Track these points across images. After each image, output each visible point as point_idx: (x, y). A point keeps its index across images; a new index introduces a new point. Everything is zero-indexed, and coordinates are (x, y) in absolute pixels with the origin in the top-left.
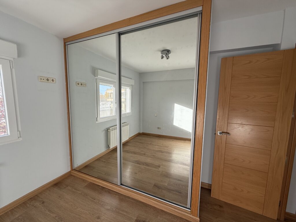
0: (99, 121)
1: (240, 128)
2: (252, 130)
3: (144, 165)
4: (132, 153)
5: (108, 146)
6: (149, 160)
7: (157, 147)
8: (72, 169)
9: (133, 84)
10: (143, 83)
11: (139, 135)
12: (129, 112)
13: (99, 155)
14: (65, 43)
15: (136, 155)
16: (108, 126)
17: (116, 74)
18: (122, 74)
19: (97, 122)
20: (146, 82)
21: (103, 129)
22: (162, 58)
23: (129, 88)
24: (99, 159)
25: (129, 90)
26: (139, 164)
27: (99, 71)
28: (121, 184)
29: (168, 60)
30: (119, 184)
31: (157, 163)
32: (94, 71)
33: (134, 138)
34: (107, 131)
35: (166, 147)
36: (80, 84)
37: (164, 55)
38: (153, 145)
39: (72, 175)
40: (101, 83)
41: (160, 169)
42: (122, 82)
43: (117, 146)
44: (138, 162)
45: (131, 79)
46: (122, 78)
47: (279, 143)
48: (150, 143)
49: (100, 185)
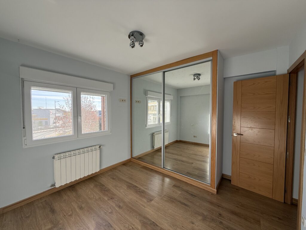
0: (148, 127)
1: (250, 131)
2: (259, 132)
3: (180, 161)
4: (170, 153)
5: (153, 147)
6: (184, 159)
7: (192, 151)
8: (132, 157)
9: (172, 99)
10: (181, 97)
11: (177, 142)
12: (168, 122)
13: (146, 152)
14: (131, 78)
15: (174, 155)
16: (153, 132)
17: (161, 93)
18: (165, 92)
19: (146, 128)
20: (183, 97)
21: (150, 133)
22: (194, 80)
23: (168, 102)
24: (147, 155)
25: (169, 103)
26: (177, 160)
27: (149, 92)
28: (164, 168)
29: (199, 80)
30: (162, 167)
31: (191, 161)
32: (146, 93)
33: (172, 144)
34: (153, 135)
35: (201, 152)
36: (137, 101)
37: (195, 77)
38: (189, 150)
39: (131, 161)
40: (149, 100)
41: (192, 165)
42: (165, 98)
43: (161, 147)
44: (175, 159)
45: (171, 95)
46: (165, 95)
47: (279, 141)
48: (186, 148)
49: (150, 167)
